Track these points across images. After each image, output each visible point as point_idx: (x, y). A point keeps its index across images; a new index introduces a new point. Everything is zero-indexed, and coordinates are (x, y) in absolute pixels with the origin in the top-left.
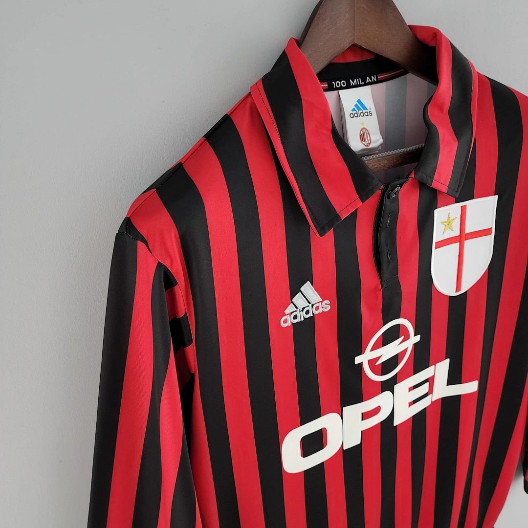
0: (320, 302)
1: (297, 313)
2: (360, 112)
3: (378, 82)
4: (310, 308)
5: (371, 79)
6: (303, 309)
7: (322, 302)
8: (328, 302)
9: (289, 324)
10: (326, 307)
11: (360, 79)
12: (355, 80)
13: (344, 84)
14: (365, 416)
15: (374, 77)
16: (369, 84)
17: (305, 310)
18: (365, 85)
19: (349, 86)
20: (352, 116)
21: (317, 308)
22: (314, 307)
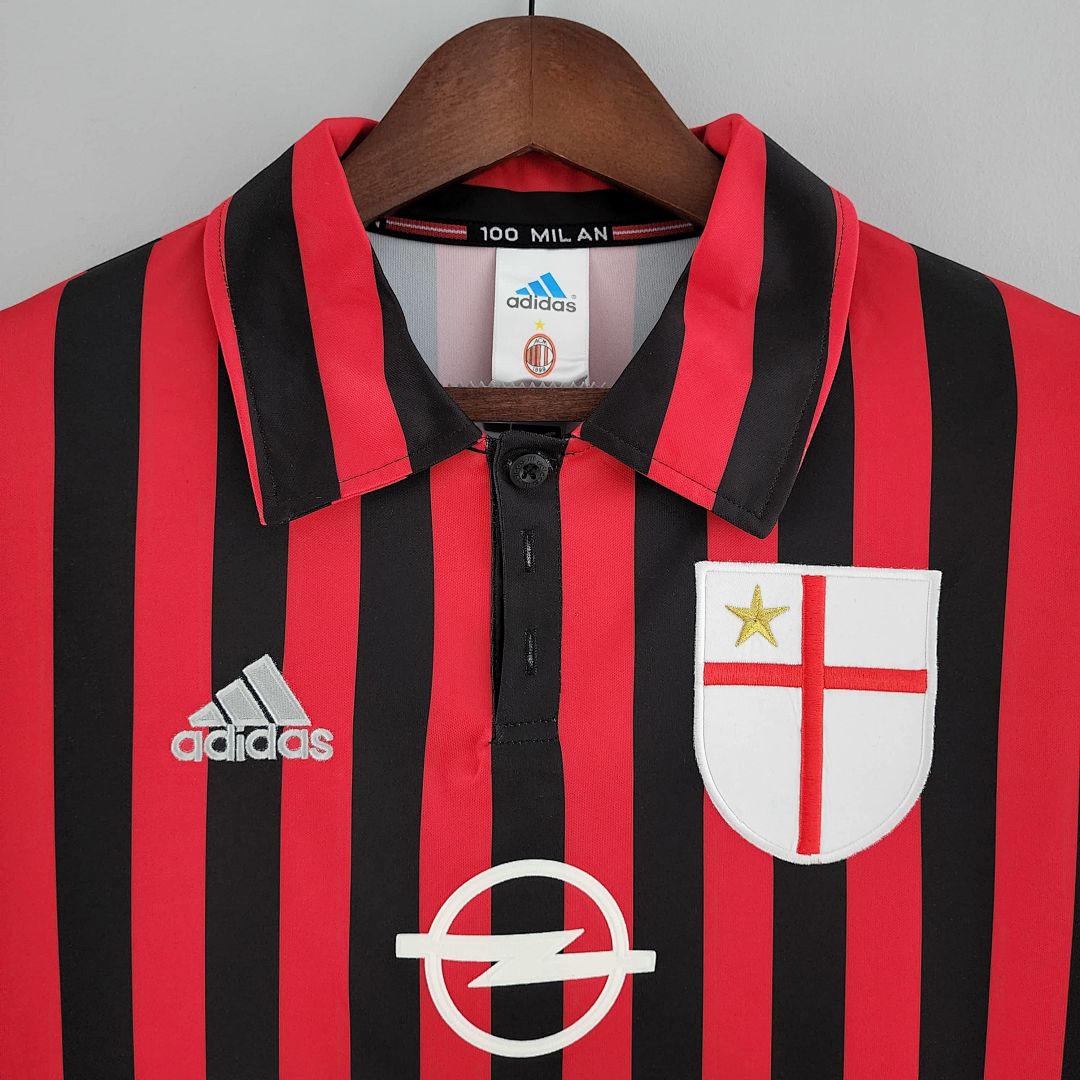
0: (304, 727)
1: (228, 735)
2: (540, 299)
3: (612, 242)
4: (270, 734)
5: (593, 235)
6: (248, 730)
7: (310, 729)
8: (328, 736)
9: (194, 756)
10: (319, 747)
11: (560, 230)
12: (546, 231)
13: (512, 234)
15: (602, 230)
16: (584, 244)
17: (255, 735)
18: (575, 245)
19: (525, 243)
20: (512, 302)
21: (294, 743)
22: (286, 736)
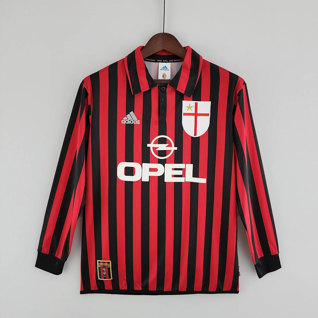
1: (128, 121)
2: (164, 69)
3: (174, 62)
4: (132, 121)
6: (130, 120)
7: (137, 120)
8: (139, 121)
9: (124, 123)
10: (138, 122)
11: (167, 60)
14: (151, 170)
15: (172, 60)
16: (170, 62)
17: (131, 121)
18: (169, 62)
19: (162, 62)
20: (161, 69)
22: (134, 121)
